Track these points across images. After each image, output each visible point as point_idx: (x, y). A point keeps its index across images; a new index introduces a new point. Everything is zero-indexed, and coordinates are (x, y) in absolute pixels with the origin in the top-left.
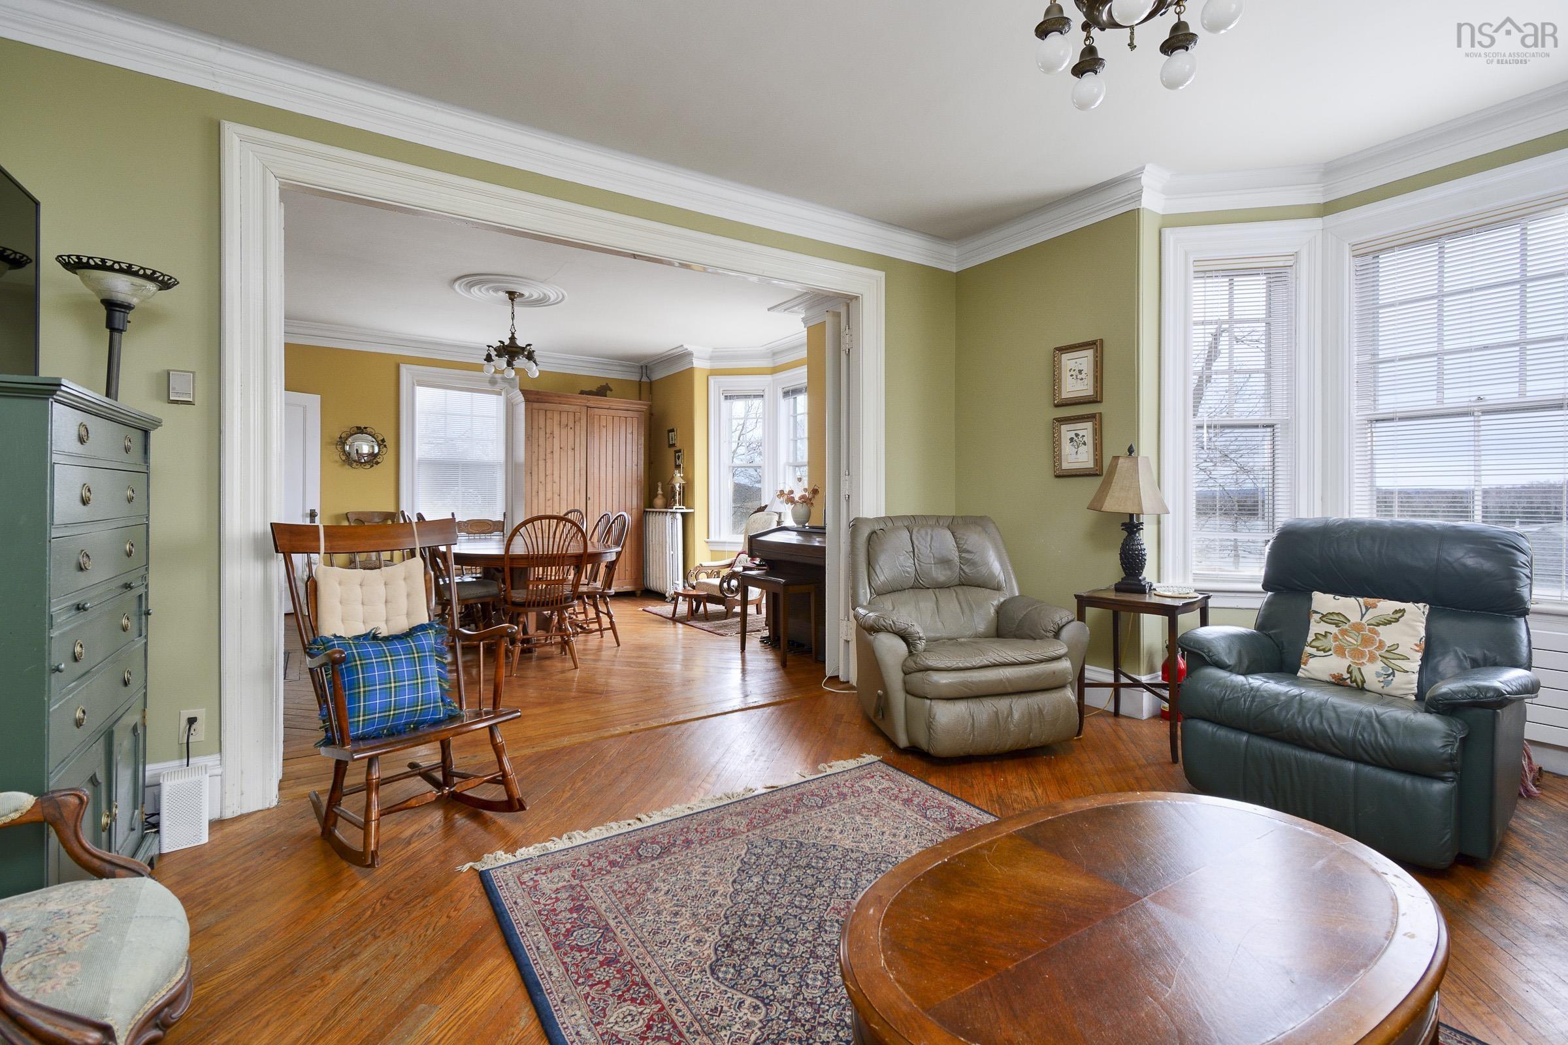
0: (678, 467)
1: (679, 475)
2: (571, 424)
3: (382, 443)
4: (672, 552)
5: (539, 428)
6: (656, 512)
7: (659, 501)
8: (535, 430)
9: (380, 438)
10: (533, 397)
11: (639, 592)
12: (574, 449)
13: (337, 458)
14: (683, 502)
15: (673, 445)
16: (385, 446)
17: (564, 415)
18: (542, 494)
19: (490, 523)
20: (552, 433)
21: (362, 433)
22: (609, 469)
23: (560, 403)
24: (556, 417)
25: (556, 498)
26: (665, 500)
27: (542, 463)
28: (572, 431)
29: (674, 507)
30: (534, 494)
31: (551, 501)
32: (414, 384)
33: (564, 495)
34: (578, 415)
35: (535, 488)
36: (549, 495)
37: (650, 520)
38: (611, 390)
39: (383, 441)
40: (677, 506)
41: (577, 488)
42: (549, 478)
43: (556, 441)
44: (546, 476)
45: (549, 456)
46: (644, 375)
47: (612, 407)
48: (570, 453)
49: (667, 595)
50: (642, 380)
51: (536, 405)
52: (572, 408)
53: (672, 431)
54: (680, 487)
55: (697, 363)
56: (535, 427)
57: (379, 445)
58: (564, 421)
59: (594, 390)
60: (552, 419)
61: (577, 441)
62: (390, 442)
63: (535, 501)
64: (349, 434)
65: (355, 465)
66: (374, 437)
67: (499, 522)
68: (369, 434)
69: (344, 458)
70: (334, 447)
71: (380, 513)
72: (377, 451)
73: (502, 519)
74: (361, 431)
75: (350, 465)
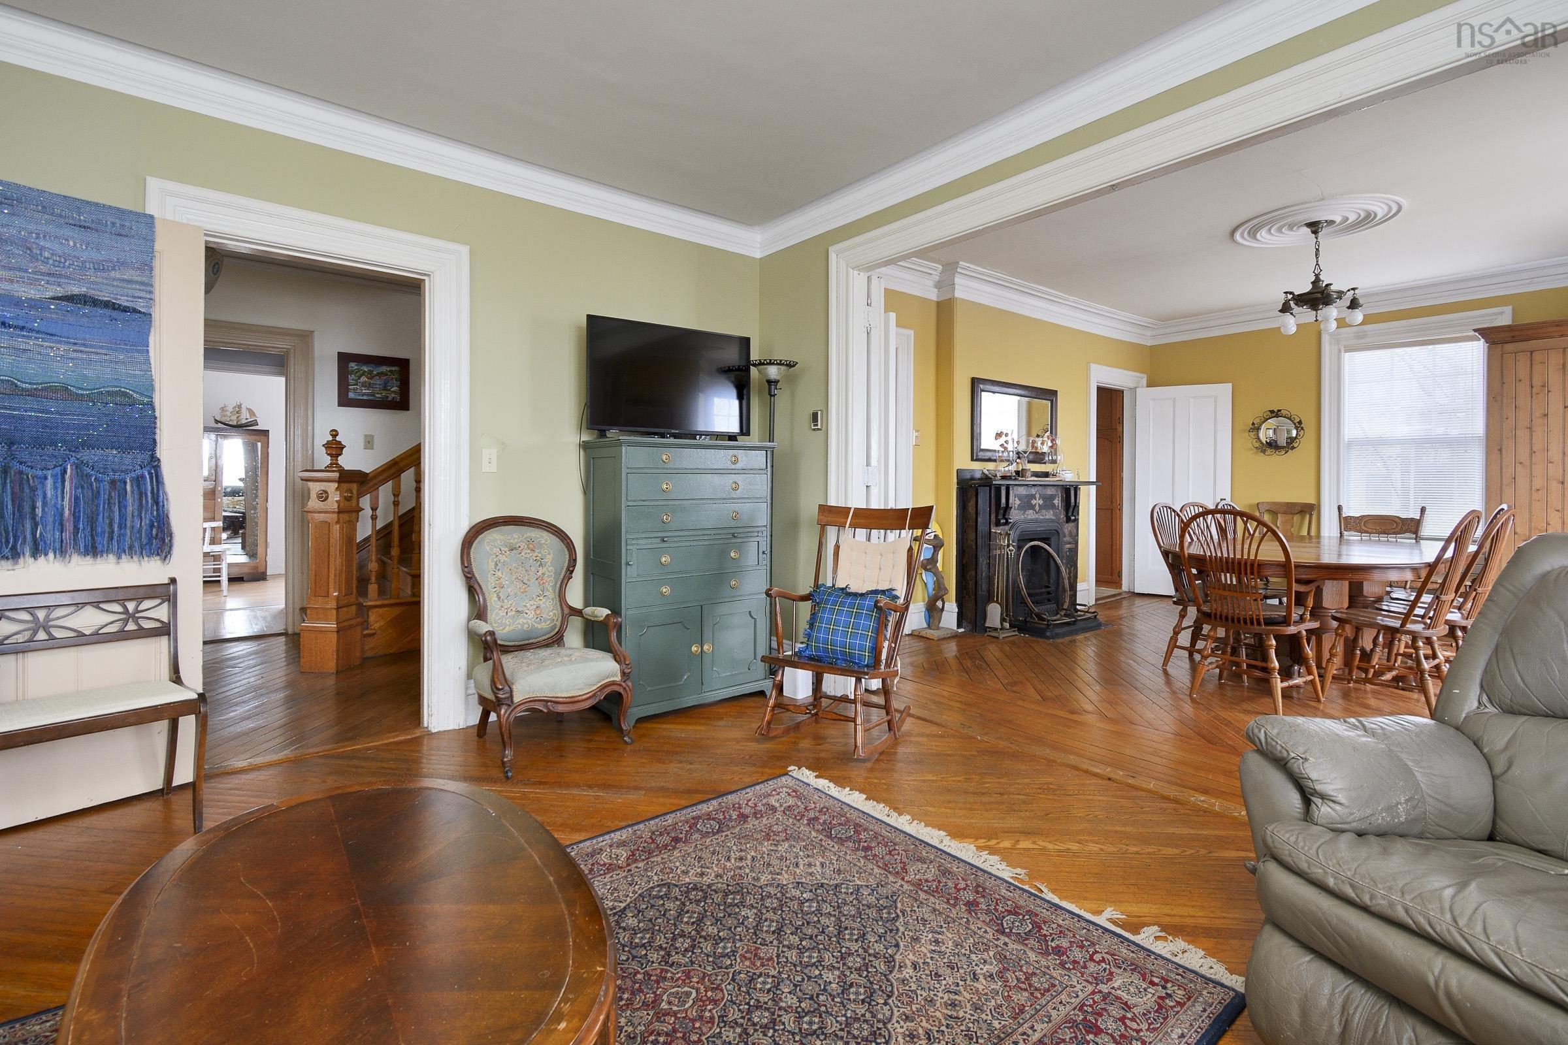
3: (1299, 425)
8: (1508, 386)
9: (1297, 420)
10: (1503, 335)
13: (1250, 445)
16: (1302, 428)
18: (1522, 481)
19: (1397, 520)
20: (1546, 386)
21: (1277, 416)
23: (1563, 336)
24: (1556, 358)
27: (1522, 433)
30: (1506, 480)
32: (1340, 351)
36: (1539, 483)
39: (1300, 422)
42: (1538, 457)
43: (1555, 396)
44: (1532, 452)
45: (1538, 421)
51: (1511, 347)
56: (1508, 378)
57: (1296, 428)
60: (1546, 363)
62: (1309, 425)
63: (1507, 492)
64: (1263, 419)
65: (1269, 451)
66: (1290, 420)
67: (1412, 519)
68: (1285, 417)
69: (1257, 445)
70: (1246, 434)
71: (1296, 504)
72: (1294, 435)
73: (1417, 517)
74: (1275, 414)
75: (1264, 452)
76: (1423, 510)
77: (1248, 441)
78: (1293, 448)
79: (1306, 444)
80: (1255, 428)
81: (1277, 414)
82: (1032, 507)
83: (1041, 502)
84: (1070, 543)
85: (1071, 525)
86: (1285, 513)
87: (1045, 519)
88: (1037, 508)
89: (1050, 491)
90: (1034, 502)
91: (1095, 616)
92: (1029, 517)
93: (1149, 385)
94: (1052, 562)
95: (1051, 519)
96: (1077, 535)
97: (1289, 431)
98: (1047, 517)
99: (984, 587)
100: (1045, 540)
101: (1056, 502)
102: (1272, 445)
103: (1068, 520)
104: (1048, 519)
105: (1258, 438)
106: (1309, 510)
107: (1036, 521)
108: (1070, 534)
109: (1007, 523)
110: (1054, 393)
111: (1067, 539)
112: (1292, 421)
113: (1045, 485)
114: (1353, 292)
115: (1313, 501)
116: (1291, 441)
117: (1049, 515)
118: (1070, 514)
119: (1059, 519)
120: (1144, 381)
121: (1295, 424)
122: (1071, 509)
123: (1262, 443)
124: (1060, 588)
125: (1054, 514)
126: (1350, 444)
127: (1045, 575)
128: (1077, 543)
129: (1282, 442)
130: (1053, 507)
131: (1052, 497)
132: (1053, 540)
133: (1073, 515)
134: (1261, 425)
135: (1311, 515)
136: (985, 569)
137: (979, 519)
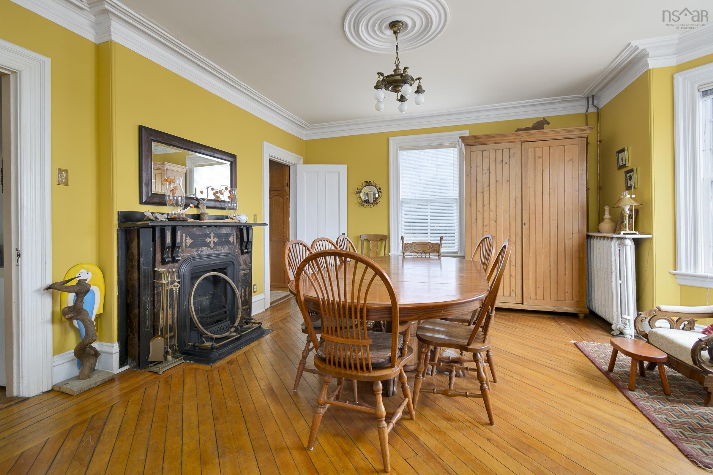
0: (629, 188)
1: (629, 196)
2: (506, 160)
4: (620, 282)
5: (477, 166)
6: (601, 237)
7: (606, 225)
8: (474, 169)
9: (379, 187)
10: (471, 142)
11: (582, 316)
12: (509, 181)
13: (356, 202)
14: (636, 227)
15: (624, 166)
16: (381, 192)
17: (499, 152)
18: (480, 221)
19: (430, 244)
20: (488, 170)
21: (369, 185)
22: (546, 196)
23: (495, 143)
24: (492, 154)
25: (493, 223)
26: (613, 224)
27: (479, 195)
28: (507, 165)
29: (622, 232)
30: (473, 221)
31: (488, 228)
32: (397, 150)
33: (500, 221)
34: (512, 151)
35: (474, 216)
36: (486, 222)
37: (595, 245)
38: (549, 123)
39: (380, 189)
40: (627, 230)
41: (513, 214)
42: (486, 208)
43: (492, 175)
44: (484, 205)
45: (486, 189)
46: (591, 106)
47: (548, 138)
48: (506, 185)
49: (613, 327)
50: (589, 111)
51: (474, 148)
52: (507, 145)
53: (623, 150)
54: (631, 210)
55: (653, 63)
56: (473, 165)
57: (378, 192)
58: (499, 159)
59: (531, 126)
60: (489, 157)
61: (512, 173)
62: (384, 190)
63: (474, 227)
64: (362, 187)
65: (365, 205)
66: (375, 187)
67: (436, 244)
68: (373, 186)
69: (360, 201)
70: (354, 195)
71: (379, 235)
72: (377, 197)
73: (439, 242)
74: (368, 183)
75: (363, 205)
76: (441, 238)
77: (355, 199)
78: (377, 203)
79: (382, 201)
80: (358, 192)
81: (369, 184)
82: (207, 245)
83: (216, 240)
84: (244, 270)
85: (246, 256)
86: (373, 241)
87: (220, 253)
88: (212, 245)
89: (224, 231)
90: (208, 240)
91: (260, 326)
92: (204, 253)
93: (304, 163)
94: (228, 286)
95: (226, 253)
96: (251, 263)
97: (374, 194)
98: (223, 251)
99: (148, 323)
100: (223, 270)
101: (231, 239)
102: (367, 202)
103: (242, 253)
104: (223, 253)
105: (360, 197)
106: (384, 239)
107: (211, 255)
108: (245, 262)
109: (174, 260)
110: (234, 156)
111: (242, 266)
112: (376, 188)
113: (220, 226)
114: (418, 81)
115: (386, 233)
116: (375, 199)
117: (225, 250)
118: (244, 248)
119: (235, 252)
120: (302, 161)
121: (377, 190)
122: (244, 244)
123: (362, 200)
124: (236, 306)
125: (229, 249)
126: (403, 201)
127: (223, 297)
128: (251, 269)
129: (371, 200)
130: (229, 243)
131: (228, 236)
132: (229, 270)
133: (246, 248)
134: (361, 190)
135: (386, 241)
136: (148, 307)
137: (141, 260)
